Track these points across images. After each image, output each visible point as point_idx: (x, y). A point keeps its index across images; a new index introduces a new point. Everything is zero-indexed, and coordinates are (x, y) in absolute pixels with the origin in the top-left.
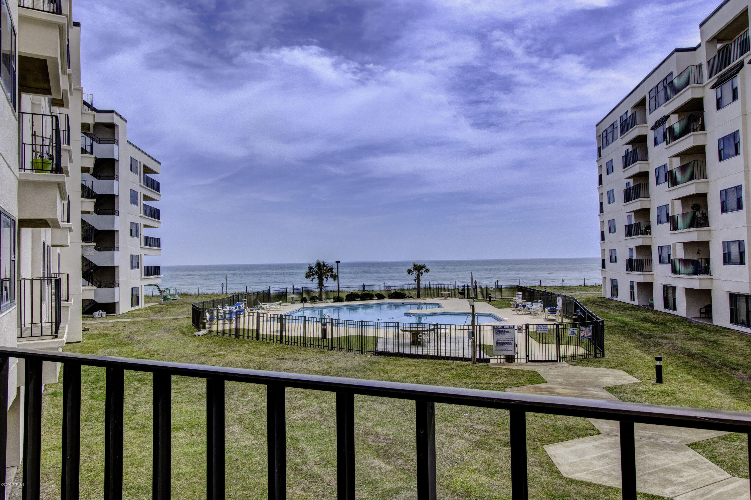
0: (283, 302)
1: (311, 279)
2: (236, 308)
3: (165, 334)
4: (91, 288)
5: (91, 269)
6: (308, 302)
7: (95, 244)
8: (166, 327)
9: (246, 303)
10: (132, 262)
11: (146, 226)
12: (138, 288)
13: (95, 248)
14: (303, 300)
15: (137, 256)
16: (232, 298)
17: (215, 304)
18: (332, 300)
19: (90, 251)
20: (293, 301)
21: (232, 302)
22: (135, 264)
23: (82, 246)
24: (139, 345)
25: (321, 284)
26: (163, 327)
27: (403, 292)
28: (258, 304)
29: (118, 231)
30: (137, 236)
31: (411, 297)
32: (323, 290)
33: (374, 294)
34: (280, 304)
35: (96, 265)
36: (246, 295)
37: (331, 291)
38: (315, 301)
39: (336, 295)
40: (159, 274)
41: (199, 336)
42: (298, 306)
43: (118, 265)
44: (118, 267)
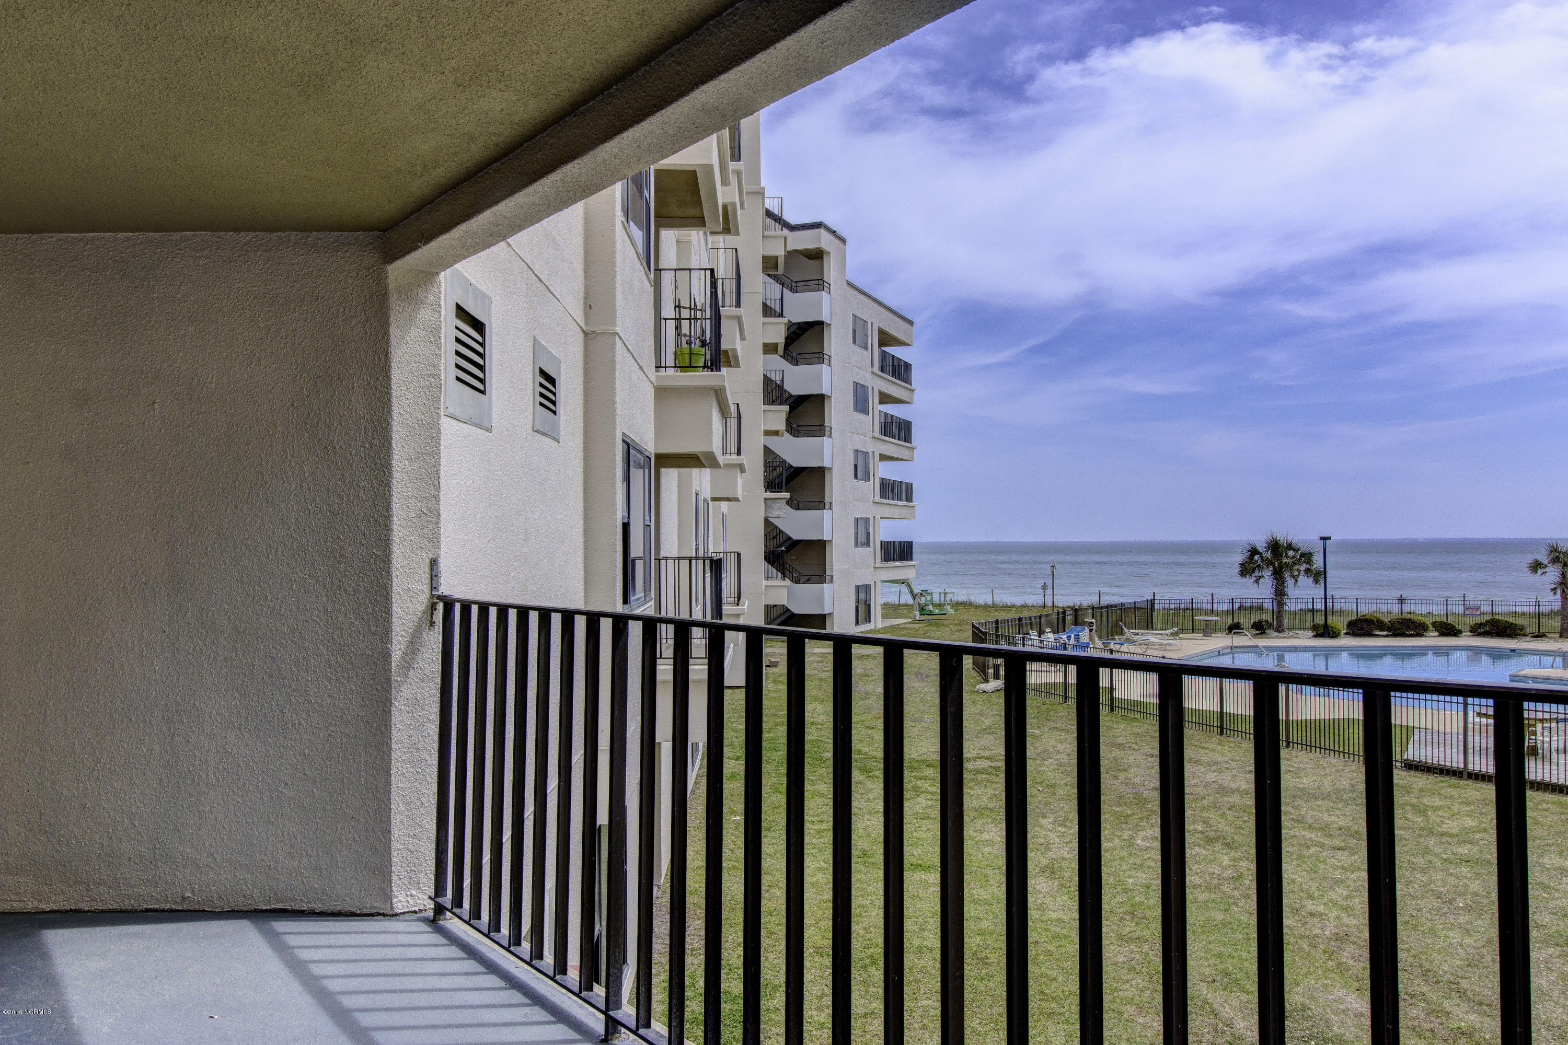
0: (1183, 630)
1: (1254, 579)
2: (1069, 638)
3: (917, 684)
4: (780, 582)
5: (781, 546)
6: (1246, 635)
7: (787, 495)
8: (921, 671)
9: (1094, 628)
10: (857, 533)
11: (883, 458)
12: (867, 587)
13: (788, 503)
14: (1234, 628)
15: (867, 520)
16: (1061, 615)
17: (1023, 630)
18: (1310, 633)
19: (780, 509)
20: (1208, 630)
21: (1061, 626)
22: (862, 538)
23: (765, 499)
24: (867, 702)
25: (1280, 593)
26: (915, 670)
27: (1520, 621)
28: (1122, 633)
29: (830, 469)
30: (866, 478)
31: (1539, 636)
32: (1286, 608)
33: (1428, 621)
34: (1173, 634)
35: (790, 538)
36: (1093, 610)
37: (1309, 610)
38: (1264, 633)
39: (1320, 620)
40: (911, 559)
41: (985, 692)
42: (1221, 641)
43: (830, 539)
44: (830, 541)
